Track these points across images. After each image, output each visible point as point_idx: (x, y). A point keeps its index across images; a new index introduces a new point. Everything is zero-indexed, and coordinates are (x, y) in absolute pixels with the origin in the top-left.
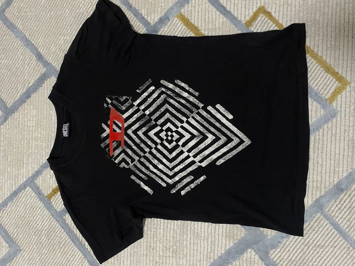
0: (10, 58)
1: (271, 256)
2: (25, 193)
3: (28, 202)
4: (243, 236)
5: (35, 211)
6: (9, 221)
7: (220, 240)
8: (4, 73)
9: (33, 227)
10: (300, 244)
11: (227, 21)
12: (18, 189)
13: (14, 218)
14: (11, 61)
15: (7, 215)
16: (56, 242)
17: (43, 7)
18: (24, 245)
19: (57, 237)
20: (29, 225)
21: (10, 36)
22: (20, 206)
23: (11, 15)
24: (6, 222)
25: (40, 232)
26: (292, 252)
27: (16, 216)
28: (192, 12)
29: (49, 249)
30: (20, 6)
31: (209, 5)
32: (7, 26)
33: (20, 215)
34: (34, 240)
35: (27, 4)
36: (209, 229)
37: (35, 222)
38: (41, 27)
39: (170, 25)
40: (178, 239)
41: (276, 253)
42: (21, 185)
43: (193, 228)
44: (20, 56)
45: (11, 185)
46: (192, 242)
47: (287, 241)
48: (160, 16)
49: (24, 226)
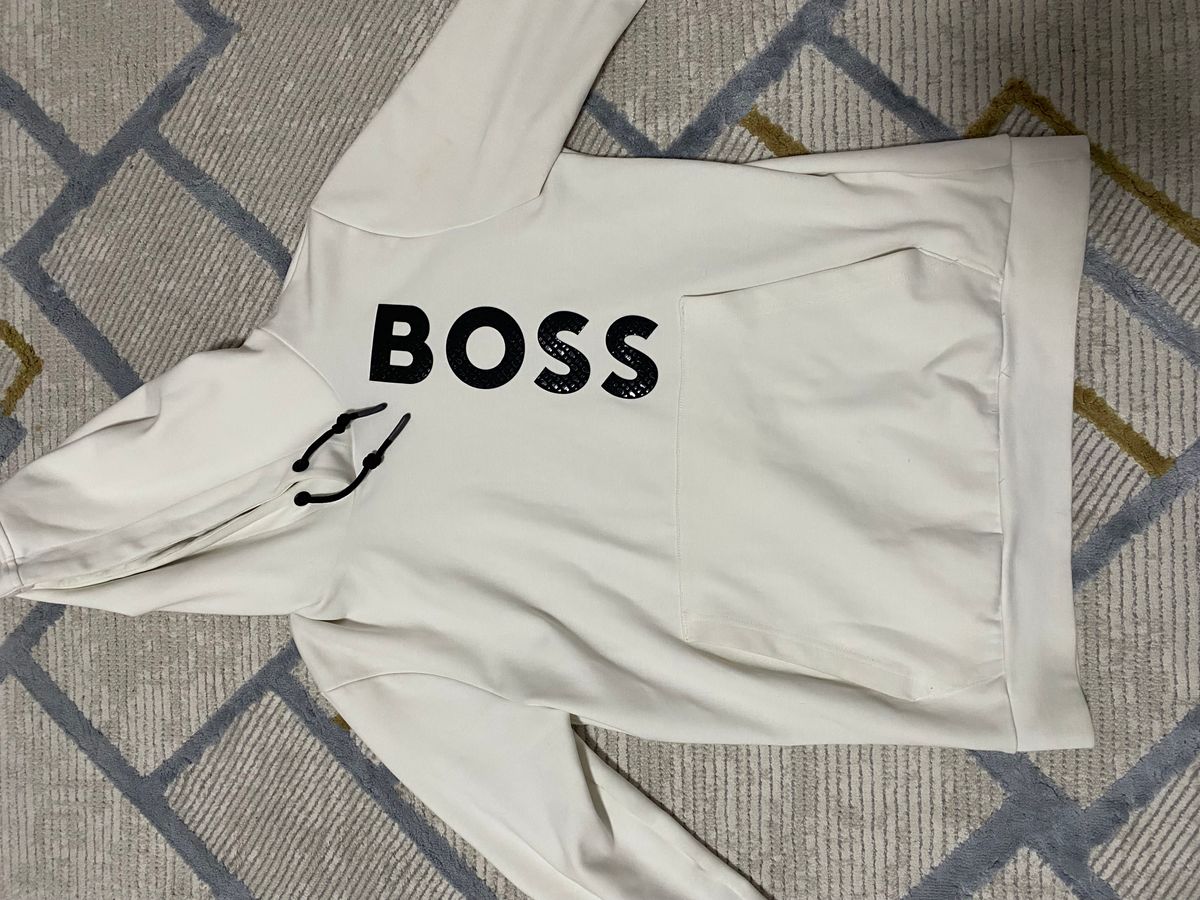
0: (186, 274)
1: (1093, 865)
2: (260, 711)
3: (272, 741)
4: (1000, 808)
5: (297, 771)
6: (209, 809)
7: (925, 825)
8: (169, 322)
9: (294, 823)
10: (1184, 821)
11: (906, 129)
12: (234, 700)
13: (226, 795)
14: (190, 284)
15: (202, 787)
16: (376, 867)
17: (292, 106)
18: (265, 884)
19: (376, 851)
20: (278, 818)
21: (181, 203)
22: (245, 755)
23: (183, 135)
24: (197, 813)
25: (317, 839)
26: (1159, 849)
27: (234, 791)
28: (789, 106)
29: (352, 892)
30: (212, 104)
31: (846, 82)
32: (169, 170)
33: (247, 784)
34: (299, 864)
35: (235, 96)
36: (889, 791)
37: (299, 805)
38: (289, 170)
39: (722, 149)
40: (787, 830)
41: (1108, 854)
42: (245, 687)
43: (833, 791)
44: (218, 265)
45: (209, 688)
46: (834, 835)
47: (1141, 813)
48: (687, 122)
49: (262, 821)
